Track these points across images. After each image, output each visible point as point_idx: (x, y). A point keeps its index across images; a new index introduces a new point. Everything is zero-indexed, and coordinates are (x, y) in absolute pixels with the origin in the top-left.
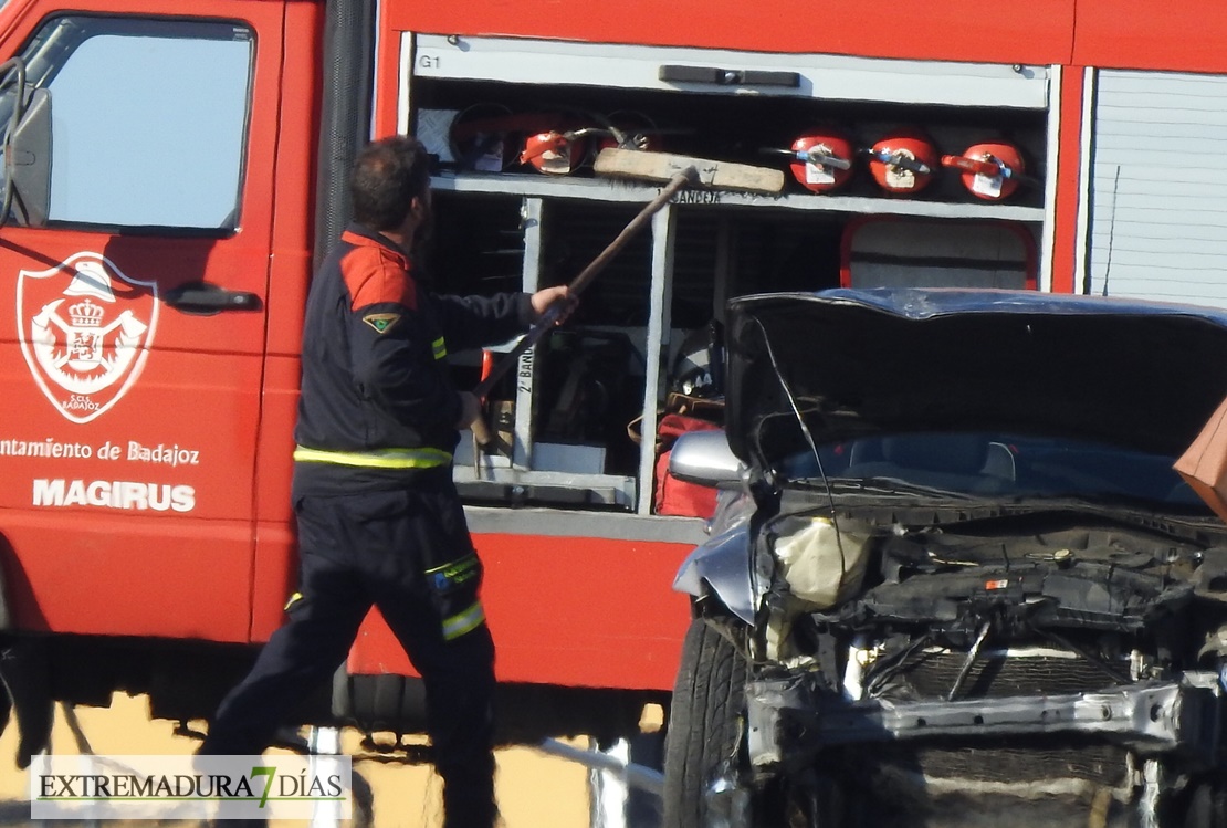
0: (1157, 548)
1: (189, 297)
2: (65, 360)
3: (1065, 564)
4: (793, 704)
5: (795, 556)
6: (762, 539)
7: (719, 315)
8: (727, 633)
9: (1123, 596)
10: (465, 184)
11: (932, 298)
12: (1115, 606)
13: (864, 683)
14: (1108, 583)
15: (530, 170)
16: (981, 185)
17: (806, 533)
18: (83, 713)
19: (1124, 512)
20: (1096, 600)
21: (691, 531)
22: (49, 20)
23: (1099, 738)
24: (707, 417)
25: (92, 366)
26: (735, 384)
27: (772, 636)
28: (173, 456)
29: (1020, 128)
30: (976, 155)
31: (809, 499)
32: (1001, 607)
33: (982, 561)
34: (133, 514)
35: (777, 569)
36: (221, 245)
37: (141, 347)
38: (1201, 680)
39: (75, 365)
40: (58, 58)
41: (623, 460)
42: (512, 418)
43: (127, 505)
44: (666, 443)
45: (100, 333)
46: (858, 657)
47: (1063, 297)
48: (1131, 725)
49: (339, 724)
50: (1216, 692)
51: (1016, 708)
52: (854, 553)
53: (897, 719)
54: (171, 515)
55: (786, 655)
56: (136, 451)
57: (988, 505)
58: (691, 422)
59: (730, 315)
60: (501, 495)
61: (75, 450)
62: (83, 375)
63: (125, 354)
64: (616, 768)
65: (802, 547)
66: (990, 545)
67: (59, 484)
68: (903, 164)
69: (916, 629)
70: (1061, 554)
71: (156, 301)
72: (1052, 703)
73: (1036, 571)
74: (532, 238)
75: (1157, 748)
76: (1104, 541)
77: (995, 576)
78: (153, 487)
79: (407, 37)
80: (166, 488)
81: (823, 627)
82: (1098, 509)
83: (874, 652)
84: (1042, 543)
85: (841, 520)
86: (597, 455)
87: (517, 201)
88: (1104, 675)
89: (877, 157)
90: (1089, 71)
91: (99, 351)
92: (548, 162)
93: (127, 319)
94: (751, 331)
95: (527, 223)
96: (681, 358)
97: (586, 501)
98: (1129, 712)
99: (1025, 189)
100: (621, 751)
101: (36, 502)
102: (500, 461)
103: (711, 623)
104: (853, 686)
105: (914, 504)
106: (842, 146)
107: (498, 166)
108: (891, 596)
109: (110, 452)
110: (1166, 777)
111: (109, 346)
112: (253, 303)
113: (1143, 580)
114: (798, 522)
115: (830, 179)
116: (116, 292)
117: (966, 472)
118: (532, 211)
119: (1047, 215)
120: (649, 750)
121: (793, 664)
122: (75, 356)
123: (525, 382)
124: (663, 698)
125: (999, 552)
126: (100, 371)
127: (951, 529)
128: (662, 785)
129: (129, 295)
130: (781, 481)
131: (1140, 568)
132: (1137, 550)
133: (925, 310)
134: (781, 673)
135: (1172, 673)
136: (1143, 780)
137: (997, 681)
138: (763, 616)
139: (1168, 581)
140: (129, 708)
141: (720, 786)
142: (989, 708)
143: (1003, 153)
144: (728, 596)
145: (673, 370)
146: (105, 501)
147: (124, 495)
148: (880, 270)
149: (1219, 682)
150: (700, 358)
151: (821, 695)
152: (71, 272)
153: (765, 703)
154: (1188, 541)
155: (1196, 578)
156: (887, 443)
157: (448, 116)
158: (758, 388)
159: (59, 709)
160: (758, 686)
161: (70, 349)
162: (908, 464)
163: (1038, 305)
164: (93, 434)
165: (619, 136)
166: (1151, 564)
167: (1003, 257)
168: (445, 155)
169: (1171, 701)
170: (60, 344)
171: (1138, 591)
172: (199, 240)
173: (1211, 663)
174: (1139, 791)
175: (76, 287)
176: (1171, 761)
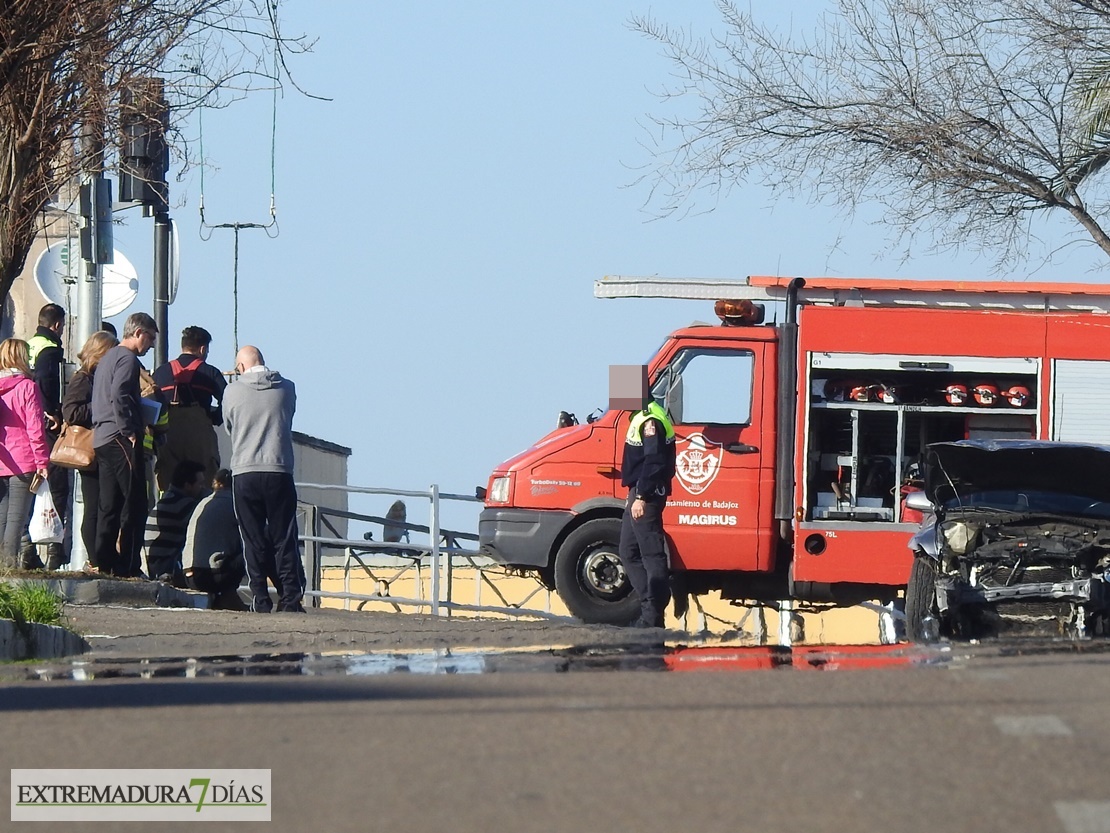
0: (1080, 529)
1: (733, 448)
2: (689, 472)
3: (1048, 536)
4: (952, 588)
5: (951, 536)
6: (939, 530)
7: (922, 450)
8: (927, 563)
9: (1068, 547)
10: (831, 405)
11: (998, 443)
12: (1066, 550)
13: (977, 578)
14: (1063, 542)
15: (854, 400)
16: (1015, 402)
17: (955, 528)
18: (701, 598)
19: (1068, 518)
20: (1058, 548)
21: (914, 528)
22: (680, 350)
23: (1062, 599)
24: (919, 487)
25: (699, 475)
26: (928, 474)
27: (944, 563)
28: (729, 505)
29: (1028, 381)
30: (1013, 392)
31: (955, 516)
32: (1025, 552)
33: (1018, 536)
34: (716, 526)
35: (945, 540)
36: (745, 429)
37: (716, 467)
38: (1098, 576)
39: (692, 473)
40: (684, 364)
41: (889, 502)
42: (850, 488)
43: (714, 523)
44: (904, 496)
45: (701, 462)
46: (974, 570)
47: (1046, 442)
48: (1072, 593)
49: (791, 599)
50: (1102, 581)
51: (1031, 588)
52: (972, 534)
53: (989, 594)
54: (728, 526)
55: (948, 570)
56: (716, 504)
57: (1020, 515)
58: (913, 488)
59: (926, 450)
60: (846, 516)
61: (696, 504)
62: (696, 478)
63: (711, 470)
64: (889, 612)
65: (954, 533)
66: (1020, 530)
67: (688, 517)
68: (986, 395)
69: (994, 560)
70: (1047, 533)
71: (722, 449)
72: (1043, 586)
73: (1038, 539)
74: (855, 424)
75: (1083, 601)
76: (1062, 528)
77: (1022, 542)
78: (721, 517)
79: (809, 353)
80: (727, 517)
81: (962, 560)
82: (1059, 517)
83: (980, 568)
84: (1040, 529)
85: (967, 523)
86: (880, 501)
87: (850, 410)
88: (1062, 576)
89: (977, 392)
90: (1052, 360)
91: (701, 468)
92: (860, 397)
93: (711, 456)
94: (933, 456)
95: (853, 419)
96: (909, 466)
97: (875, 518)
98: (1071, 588)
99: (1030, 402)
100: (891, 605)
101: (680, 522)
102: (846, 504)
103: (922, 559)
104: (973, 582)
105: (993, 516)
106: (964, 388)
107: (842, 399)
108: (986, 550)
109: (707, 504)
110: (1087, 611)
111: (705, 466)
112: (756, 450)
113: (1075, 541)
114: (952, 524)
115: (960, 401)
116: (706, 447)
117: (1011, 504)
118: (855, 414)
119: (1038, 412)
120: (900, 605)
121: (951, 574)
122: (692, 470)
123: (854, 476)
124: (904, 587)
125: (1023, 532)
126: (702, 476)
127: (1006, 525)
128: (905, 618)
129: (711, 448)
130: (945, 509)
131: (1075, 537)
132: (1074, 530)
133: (997, 447)
134: (947, 576)
135: (1086, 575)
136: (1078, 613)
137: (1025, 577)
138: (940, 557)
139: (1085, 542)
140: (715, 595)
141: (928, 619)
142: (1021, 588)
143: (1021, 390)
144: (928, 551)
145: (906, 471)
146: (705, 522)
147: (711, 520)
148: (979, 432)
149: (1103, 577)
150: (915, 466)
151: (962, 584)
152: (690, 440)
153: (941, 589)
154: (1092, 528)
155: (1094, 541)
156: (983, 494)
157: (824, 381)
158: (936, 476)
159: (690, 596)
160: (939, 582)
161: (690, 467)
162: (990, 501)
163: (1036, 445)
164: (701, 498)
165: (885, 388)
166: (1078, 535)
167: (1023, 427)
168: (823, 396)
169: (1087, 585)
170: (687, 465)
171: (1074, 545)
172: (736, 428)
173: (1101, 570)
174: (1075, 618)
175: (692, 446)
176: (1087, 606)
